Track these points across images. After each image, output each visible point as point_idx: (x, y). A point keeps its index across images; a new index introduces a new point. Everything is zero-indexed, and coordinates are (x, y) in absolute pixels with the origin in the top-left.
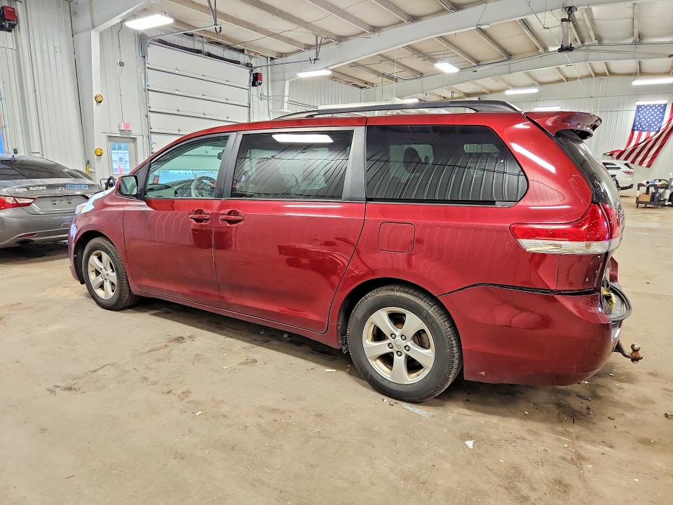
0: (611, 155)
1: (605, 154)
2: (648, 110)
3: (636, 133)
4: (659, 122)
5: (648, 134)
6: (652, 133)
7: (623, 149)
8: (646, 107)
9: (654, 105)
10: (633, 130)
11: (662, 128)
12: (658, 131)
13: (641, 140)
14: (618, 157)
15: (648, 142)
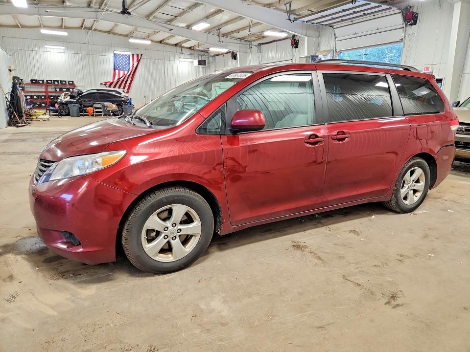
0: (105, 85)
1: (101, 84)
2: (120, 57)
3: (117, 71)
4: (128, 66)
5: (124, 72)
6: (126, 72)
7: (111, 81)
8: (119, 55)
9: (123, 55)
10: (115, 69)
11: (130, 69)
12: (129, 71)
13: (121, 76)
14: (110, 86)
15: (125, 78)
